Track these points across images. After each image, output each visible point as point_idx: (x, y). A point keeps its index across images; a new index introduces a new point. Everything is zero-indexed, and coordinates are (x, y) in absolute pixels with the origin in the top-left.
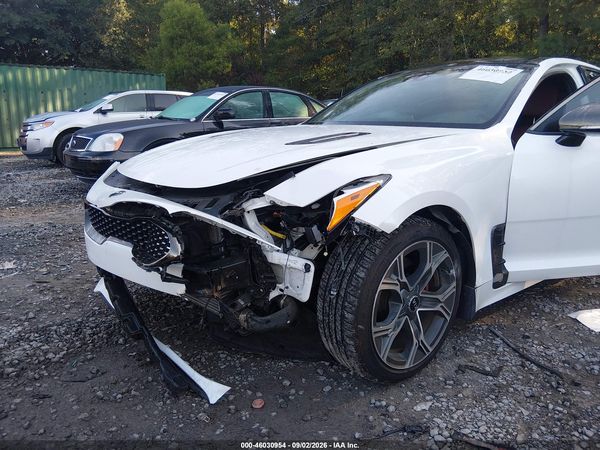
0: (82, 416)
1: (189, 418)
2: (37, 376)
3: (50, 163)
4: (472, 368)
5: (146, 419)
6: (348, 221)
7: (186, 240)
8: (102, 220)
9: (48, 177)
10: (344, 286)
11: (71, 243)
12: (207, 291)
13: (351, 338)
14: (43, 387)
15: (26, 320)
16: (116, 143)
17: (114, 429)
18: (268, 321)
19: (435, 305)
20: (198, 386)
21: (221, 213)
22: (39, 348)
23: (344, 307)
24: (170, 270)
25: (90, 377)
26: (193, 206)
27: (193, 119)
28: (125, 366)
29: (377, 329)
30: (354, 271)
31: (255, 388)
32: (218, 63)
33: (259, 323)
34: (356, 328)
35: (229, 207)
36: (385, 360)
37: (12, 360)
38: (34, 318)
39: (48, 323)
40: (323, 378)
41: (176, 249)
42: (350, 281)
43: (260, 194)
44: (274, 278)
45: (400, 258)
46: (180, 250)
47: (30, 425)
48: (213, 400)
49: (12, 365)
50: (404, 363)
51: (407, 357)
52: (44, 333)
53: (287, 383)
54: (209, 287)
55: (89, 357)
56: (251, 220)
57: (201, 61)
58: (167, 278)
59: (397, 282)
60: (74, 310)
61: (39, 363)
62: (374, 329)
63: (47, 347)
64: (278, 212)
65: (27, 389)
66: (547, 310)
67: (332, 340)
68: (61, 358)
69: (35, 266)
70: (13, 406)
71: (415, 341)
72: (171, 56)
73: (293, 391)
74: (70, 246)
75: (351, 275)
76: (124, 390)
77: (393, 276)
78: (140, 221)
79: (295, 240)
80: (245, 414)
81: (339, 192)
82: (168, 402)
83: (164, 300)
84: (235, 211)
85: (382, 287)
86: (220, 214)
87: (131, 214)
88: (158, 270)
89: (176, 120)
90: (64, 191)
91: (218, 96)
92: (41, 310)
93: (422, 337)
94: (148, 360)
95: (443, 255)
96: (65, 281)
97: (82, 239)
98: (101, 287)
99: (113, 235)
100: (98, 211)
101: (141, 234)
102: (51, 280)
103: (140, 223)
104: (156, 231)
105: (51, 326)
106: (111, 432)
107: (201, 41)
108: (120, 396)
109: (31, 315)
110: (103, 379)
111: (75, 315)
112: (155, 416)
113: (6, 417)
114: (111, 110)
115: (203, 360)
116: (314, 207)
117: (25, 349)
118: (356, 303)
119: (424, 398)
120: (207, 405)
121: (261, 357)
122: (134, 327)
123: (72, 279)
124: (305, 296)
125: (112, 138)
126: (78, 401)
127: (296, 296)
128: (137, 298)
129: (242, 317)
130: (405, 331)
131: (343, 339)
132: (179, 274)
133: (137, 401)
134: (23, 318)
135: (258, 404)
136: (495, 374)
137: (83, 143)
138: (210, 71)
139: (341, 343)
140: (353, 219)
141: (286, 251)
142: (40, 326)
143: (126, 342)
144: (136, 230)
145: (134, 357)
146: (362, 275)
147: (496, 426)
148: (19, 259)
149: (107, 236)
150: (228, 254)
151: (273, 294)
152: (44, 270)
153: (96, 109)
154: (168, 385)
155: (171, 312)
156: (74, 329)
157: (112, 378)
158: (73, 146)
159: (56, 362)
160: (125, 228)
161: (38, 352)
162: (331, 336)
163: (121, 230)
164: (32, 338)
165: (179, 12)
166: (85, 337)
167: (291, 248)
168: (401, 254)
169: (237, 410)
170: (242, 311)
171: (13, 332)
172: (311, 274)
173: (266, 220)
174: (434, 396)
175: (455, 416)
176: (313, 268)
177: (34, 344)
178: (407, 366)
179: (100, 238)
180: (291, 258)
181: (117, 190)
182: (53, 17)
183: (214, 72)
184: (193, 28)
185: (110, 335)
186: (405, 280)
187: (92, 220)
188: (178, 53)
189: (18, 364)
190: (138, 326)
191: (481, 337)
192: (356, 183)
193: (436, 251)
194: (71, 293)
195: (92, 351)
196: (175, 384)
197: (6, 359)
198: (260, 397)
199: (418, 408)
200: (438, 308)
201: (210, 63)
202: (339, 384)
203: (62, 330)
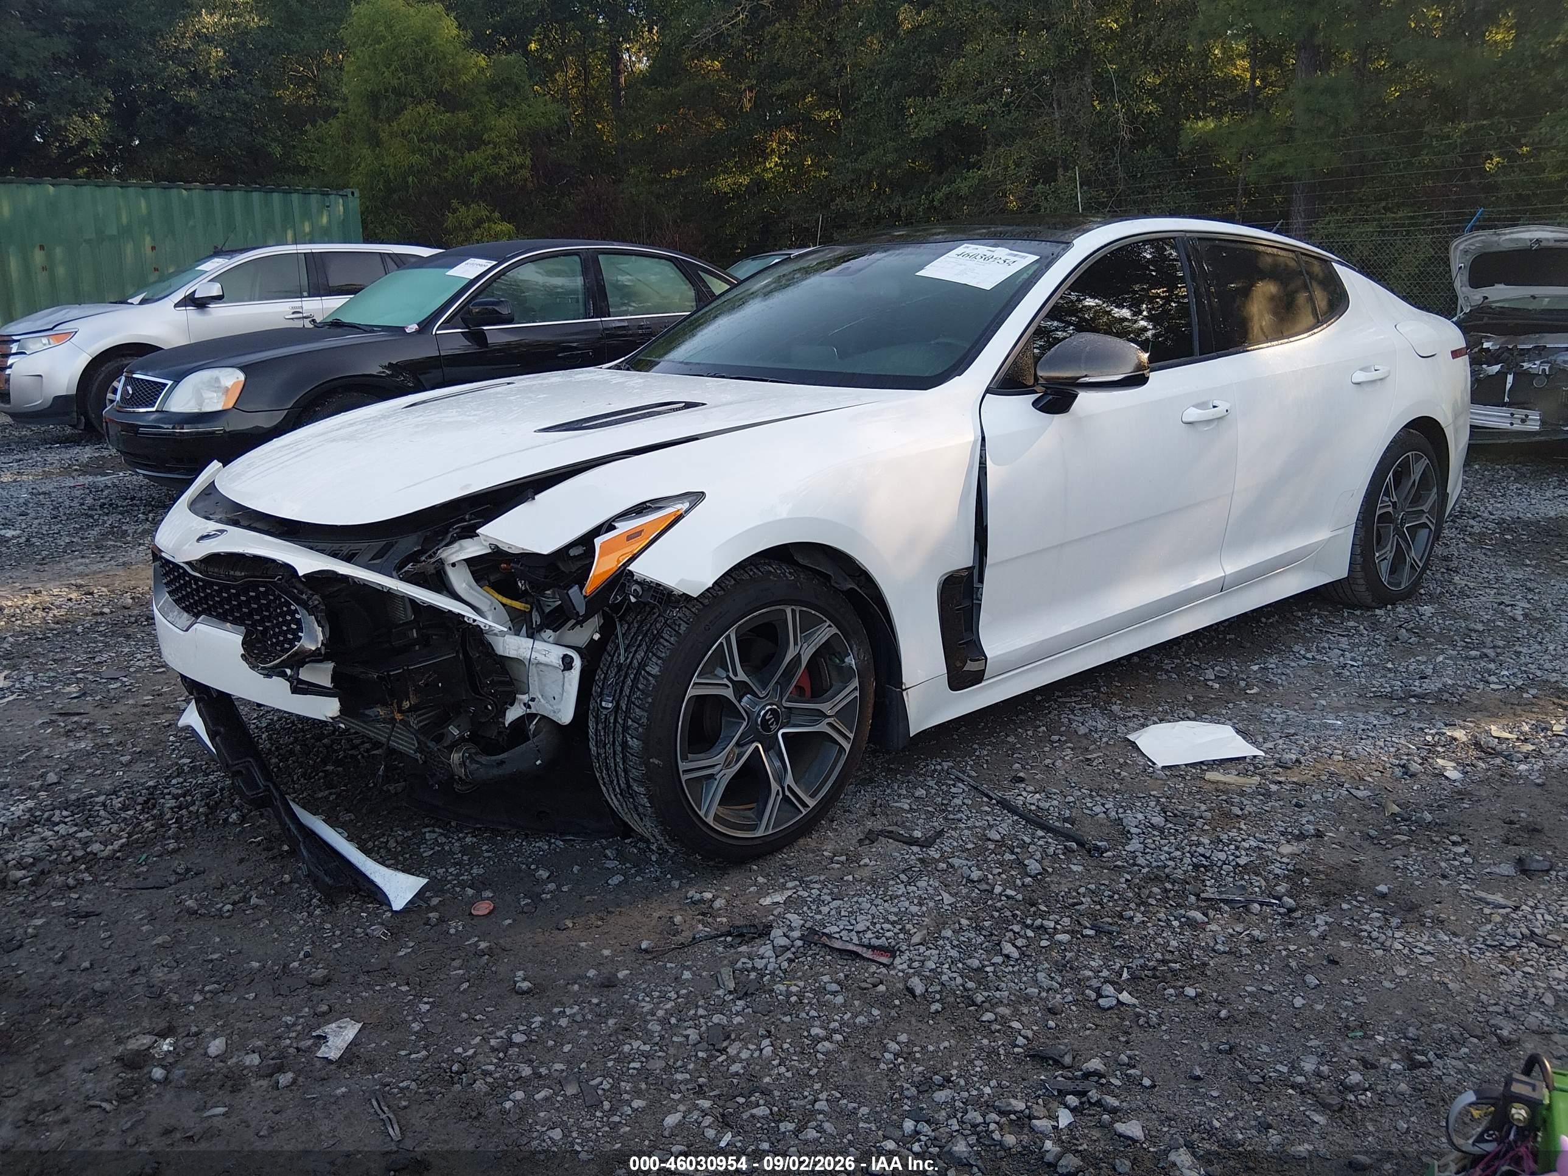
0: (159, 940)
1: (353, 935)
2: (71, 882)
3: (69, 431)
4: (890, 835)
5: (275, 940)
6: (622, 577)
7: (332, 620)
8: (187, 584)
9: (67, 471)
10: (627, 691)
11: (130, 631)
12: (381, 711)
13: (641, 783)
14: (85, 900)
15: (42, 788)
16: (227, 390)
17: (215, 956)
18: (502, 762)
19: (816, 722)
20: (372, 882)
21: (399, 568)
22: (72, 835)
23: (625, 728)
24: (305, 674)
25: (173, 879)
26: (349, 559)
27: (412, 328)
28: (241, 861)
29: (688, 766)
30: (642, 665)
31: (480, 885)
32: (497, 158)
33: (486, 766)
34: (647, 764)
35: (414, 558)
36: (710, 820)
37: (22, 858)
38: (58, 783)
39: (86, 790)
40: (610, 864)
41: (313, 637)
42: (635, 681)
43: (470, 533)
44: (511, 682)
45: (728, 638)
46: (321, 637)
47: (64, 958)
48: (398, 904)
49: (20, 866)
50: (754, 828)
51: (760, 817)
52: (82, 807)
53: (543, 874)
54: (384, 704)
55: (171, 846)
56: (460, 580)
57: (451, 153)
58: (300, 688)
59: (726, 681)
60: (140, 767)
61: (74, 860)
62: (682, 766)
63: (86, 833)
64: (508, 562)
65: (54, 904)
66: (1082, 730)
67: (614, 790)
68: (115, 851)
69: (53, 681)
70: (30, 930)
71: (775, 786)
72: (375, 141)
73: (551, 886)
74: (128, 637)
75: (638, 673)
76: (236, 898)
77: (720, 672)
78: (255, 586)
79: (547, 610)
80: (455, 926)
81: (608, 526)
82: (318, 912)
83: (325, 741)
84: (426, 565)
85: (691, 692)
86: (397, 570)
87: (238, 574)
88: (283, 675)
89: (369, 329)
90: (109, 507)
91: (471, 268)
92: (71, 769)
93: (789, 780)
94: (286, 848)
95: (826, 632)
96: (119, 709)
97: (151, 618)
98: (192, 718)
99: (208, 612)
100: (177, 566)
101: (259, 611)
102: (88, 708)
103: (255, 589)
104: (281, 606)
105: (92, 796)
106: (212, 961)
107: (448, 101)
108: (229, 907)
109: (52, 778)
110: (198, 882)
111: (144, 775)
112: (292, 935)
113: (21, 946)
114: (218, 298)
115: (392, 844)
116: (573, 552)
117: (43, 839)
118: (644, 720)
119: (784, 884)
120: (389, 914)
121: (502, 834)
122: (252, 784)
123: (135, 706)
124: (566, 714)
125: (217, 380)
126: (152, 919)
127: (551, 716)
128: (270, 738)
129: (456, 757)
130: (753, 769)
131: (629, 786)
132: (326, 682)
133: (260, 915)
134: (36, 784)
135: (482, 908)
136: (926, 843)
137: (149, 393)
138: (475, 180)
139: (627, 793)
140: (631, 573)
141: (533, 634)
142: (73, 797)
143: (243, 819)
144: (248, 603)
145: (259, 843)
146: (655, 670)
147: (887, 921)
148: (14, 667)
149: (197, 616)
150: (425, 640)
151: (513, 714)
152: (73, 689)
153: (179, 296)
154: (316, 881)
155: (338, 763)
156: (141, 800)
157: (213, 879)
158: (127, 400)
159: (107, 859)
160: (229, 600)
161: (70, 842)
162: (612, 782)
163: (221, 604)
164: (56, 819)
165: (389, 27)
166: (162, 814)
167: (540, 628)
168: (732, 633)
169: (441, 920)
170: (454, 746)
171: (18, 810)
172: (575, 674)
173: (492, 578)
174: (802, 881)
175: (825, 910)
176: (577, 663)
177: (62, 829)
178: (760, 833)
179: (185, 618)
180: (539, 645)
181: (212, 526)
182: (60, 45)
183: (488, 180)
184: (429, 70)
185: (212, 809)
186: (742, 676)
187: (167, 584)
188: (392, 135)
189: (33, 864)
190: (261, 782)
191: (932, 783)
192: (641, 509)
193: (808, 625)
194: (133, 734)
195: (177, 838)
196: (327, 879)
197: (10, 856)
198: (488, 899)
199: (767, 901)
200: (822, 727)
201: (475, 157)
202: (640, 872)
203: (117, 803)
